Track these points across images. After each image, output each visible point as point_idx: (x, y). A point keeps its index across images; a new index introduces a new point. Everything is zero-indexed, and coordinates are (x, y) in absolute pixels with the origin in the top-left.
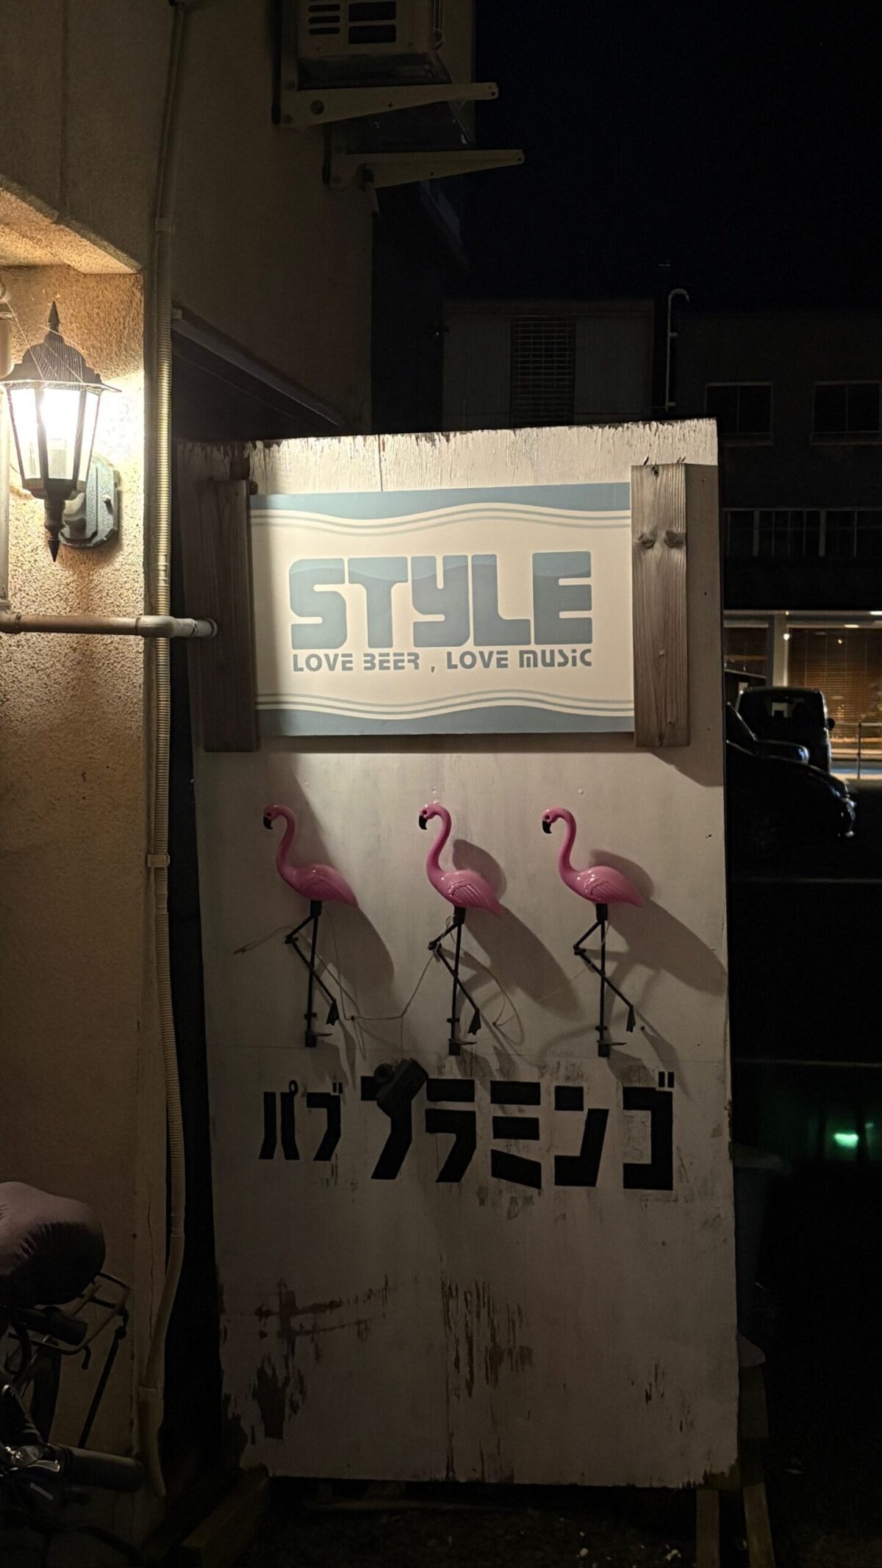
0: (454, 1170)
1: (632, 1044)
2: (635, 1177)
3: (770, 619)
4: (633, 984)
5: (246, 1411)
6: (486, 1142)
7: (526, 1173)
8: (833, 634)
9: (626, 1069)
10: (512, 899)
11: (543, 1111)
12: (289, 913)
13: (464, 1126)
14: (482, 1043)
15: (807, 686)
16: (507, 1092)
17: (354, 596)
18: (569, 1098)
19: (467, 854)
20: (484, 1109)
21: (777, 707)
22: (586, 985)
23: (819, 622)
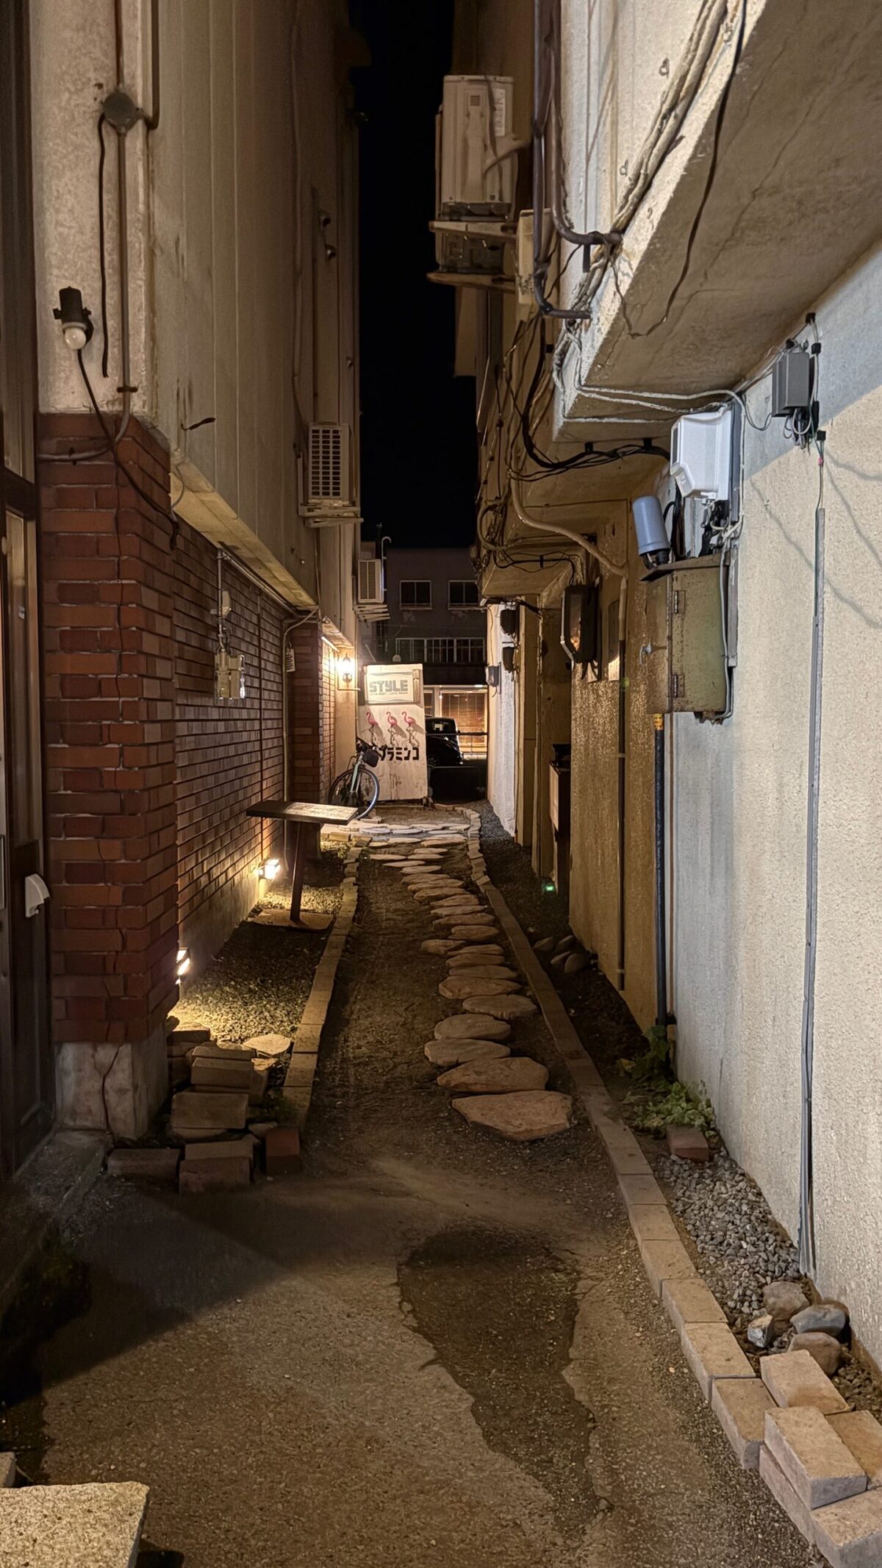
0: (391, 759)
1: (413, 741)
2: (414, 759)
3: (433, 689)
4: (414, 734)
5: (365, 793)
6: (395, 755)
7: (400, 759)
8: (462, 696)
9: (413, 744)
10: (398, 724)
11: (403, 751)
12: (370, 726)
13: (392, 754)
14: (395, 742)
15: (450, 717)
16: (398, 749)
17: (378, 686)
18: (406, 749)
19: (392, 718)
20: (395, 751)
21: (437, 726)
22: (408, 734)
23: (456, 690)
